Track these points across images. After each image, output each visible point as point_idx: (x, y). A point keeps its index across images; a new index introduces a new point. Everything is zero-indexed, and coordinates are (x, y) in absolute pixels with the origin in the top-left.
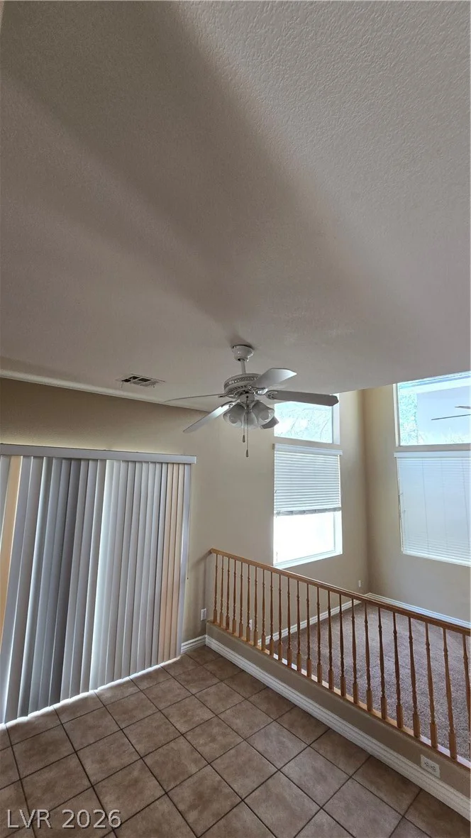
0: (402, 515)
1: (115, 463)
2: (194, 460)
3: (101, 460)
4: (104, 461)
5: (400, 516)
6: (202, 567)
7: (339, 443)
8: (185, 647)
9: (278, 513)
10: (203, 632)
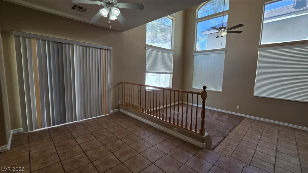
0: (194, 75)
1: (77, 46)
2: (112, 48)
3: (71, 44)
4: (73, 45)
5: (193, 76)
6: (117, 87)
7: (173, 50)
8: (112, 111)
9: (148, 72)
10: (119, 108)
